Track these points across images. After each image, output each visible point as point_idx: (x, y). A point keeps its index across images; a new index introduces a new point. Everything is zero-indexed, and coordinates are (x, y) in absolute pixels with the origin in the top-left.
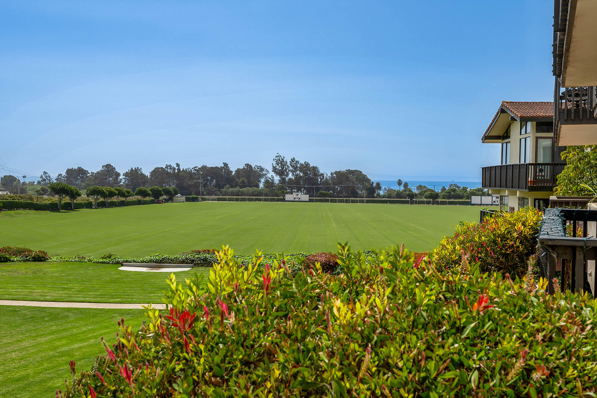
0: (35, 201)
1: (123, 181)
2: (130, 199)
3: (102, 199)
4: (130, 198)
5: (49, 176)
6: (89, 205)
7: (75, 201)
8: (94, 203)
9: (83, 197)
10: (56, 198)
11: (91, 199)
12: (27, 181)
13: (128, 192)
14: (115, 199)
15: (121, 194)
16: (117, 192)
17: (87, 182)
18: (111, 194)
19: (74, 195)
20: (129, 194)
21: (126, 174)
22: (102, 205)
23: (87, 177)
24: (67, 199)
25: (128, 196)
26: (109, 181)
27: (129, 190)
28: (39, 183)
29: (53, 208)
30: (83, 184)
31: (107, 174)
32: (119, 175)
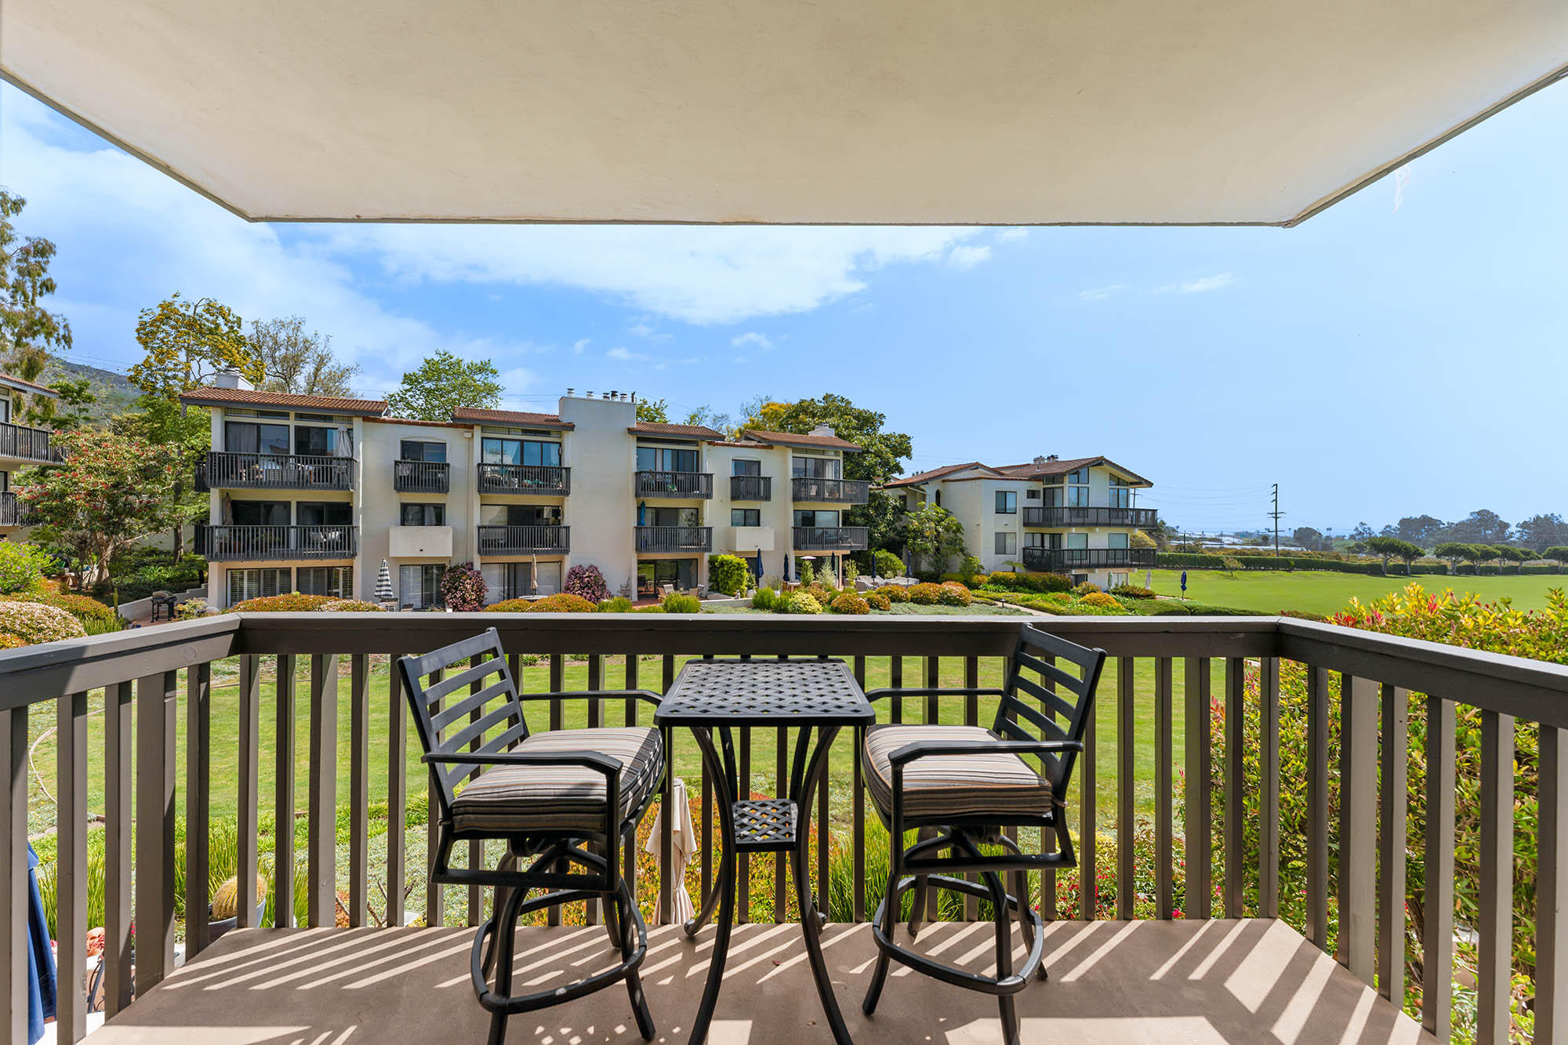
0: (1344, 561)
1: (1518, 535)
2: (1531, 564)
3: (1466, 562)
4: (1532, 562)
5: (1369, 529)
6: (1441, 570)
7: (1413, 563)
8: (1450, 568)
9: (1429, 558)
10: (1379, 559)
11: (1445, 561)
12: (1333, 534)
13: (1527, 554)
14: (1495, 563)
15: (1508, 555)
16: (1500, 552)
17: (1438, 537)
18: (1488, 556)
19: (1411, 554)
20: (1528, 556)
21: (1524, 525)
22: (1469, 571)
23: (1440, 529)
24: (1399, 560)
25: (1525, 560)
26: (1485, 535)
27: (1528, 550)
28: (1352, 537)
29: (1374, 570)
30: (1432, 539)
31: (1481, 526)
32: (1507, 526)
